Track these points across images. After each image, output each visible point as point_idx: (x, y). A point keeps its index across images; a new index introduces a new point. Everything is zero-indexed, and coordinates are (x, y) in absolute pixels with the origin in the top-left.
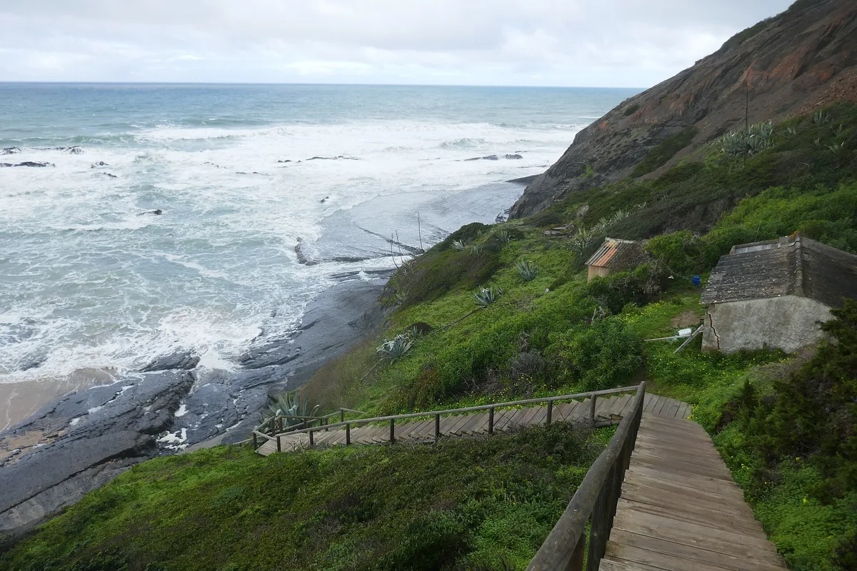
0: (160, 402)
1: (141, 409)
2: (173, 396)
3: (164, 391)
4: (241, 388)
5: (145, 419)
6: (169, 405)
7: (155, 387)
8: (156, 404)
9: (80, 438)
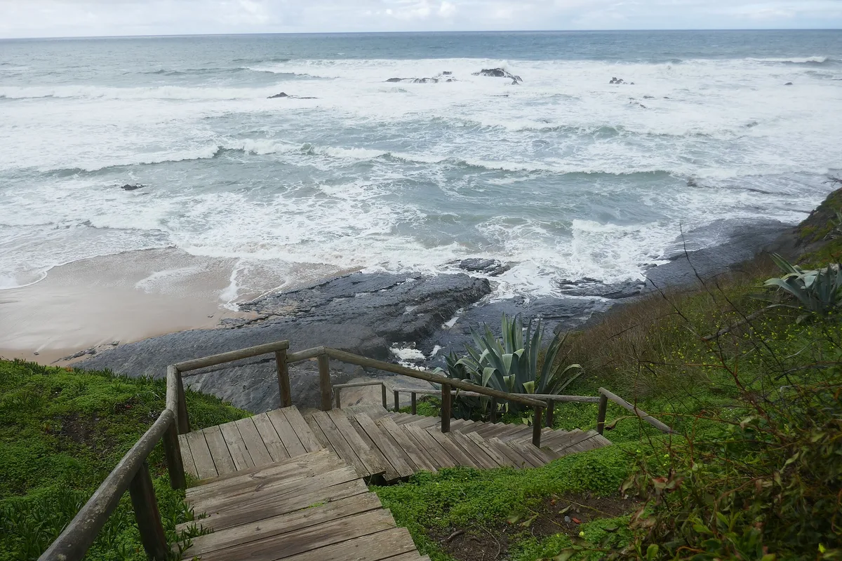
0: (430, 304)
1: (404, 306)
2: (449, 302)
3: (441, 293)
4: (539, 316)
5: (400, 319)
6: (437, 312)
7: (437, 286)
8: (423, 306)
9: (321, 320)
